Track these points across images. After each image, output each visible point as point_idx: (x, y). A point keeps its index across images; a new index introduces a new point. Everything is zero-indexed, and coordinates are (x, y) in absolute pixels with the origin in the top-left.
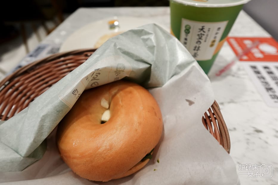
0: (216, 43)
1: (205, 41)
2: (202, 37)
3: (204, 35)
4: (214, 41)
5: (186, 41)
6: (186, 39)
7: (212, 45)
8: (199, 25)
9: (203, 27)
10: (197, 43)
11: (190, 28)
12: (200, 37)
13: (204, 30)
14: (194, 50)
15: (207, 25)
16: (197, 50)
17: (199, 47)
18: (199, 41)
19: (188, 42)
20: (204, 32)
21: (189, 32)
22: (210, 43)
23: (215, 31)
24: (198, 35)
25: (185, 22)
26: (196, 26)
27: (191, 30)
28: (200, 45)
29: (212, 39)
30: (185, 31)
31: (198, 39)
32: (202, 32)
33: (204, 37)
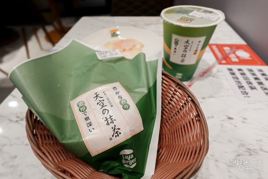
0: (198, 52)
1: (190, 51)
2: (187, 47)
3: (188, 46)
4: (196, 51)
5: (175, 50)
6: (175, 49)
7: (195, 54)
8: (185, 39)
9: (188, 40)
10: (184, 52)
11: (178, 41)
12: (186, 47)
13: (188, 42)
14: (182, 57)
15: (191, 39)
16: (184, 57)
17: (185, 55)
18: (186, 51)
19: (177, 51)
20: (189, 44)
21: (178, 44)
22: (193, 52)
23: (197, 43)
24: (185, 46)
25: (174, 37)
26: (182, 40)
27: (179, 42)
28: (186, 53)
29: (195, 49)
30: (175, 43)
31: (184, 49)
32: (187, 44)
33: (189, 48)
